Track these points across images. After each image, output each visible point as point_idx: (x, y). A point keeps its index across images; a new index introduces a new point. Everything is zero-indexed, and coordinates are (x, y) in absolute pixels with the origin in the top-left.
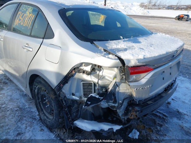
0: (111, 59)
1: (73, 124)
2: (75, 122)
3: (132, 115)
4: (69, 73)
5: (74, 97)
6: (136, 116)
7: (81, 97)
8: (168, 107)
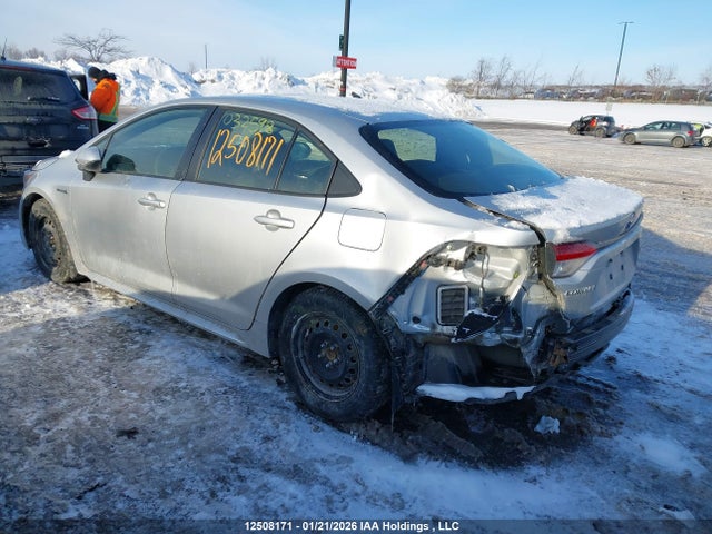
0: (516, 229)
1: (415, 393)
2: (420, 388)
3: (556, 356)
4: (412, 269)
5: (415, 326)
6: (566, 358)
7: (433, 327)
8: (611, 368)
